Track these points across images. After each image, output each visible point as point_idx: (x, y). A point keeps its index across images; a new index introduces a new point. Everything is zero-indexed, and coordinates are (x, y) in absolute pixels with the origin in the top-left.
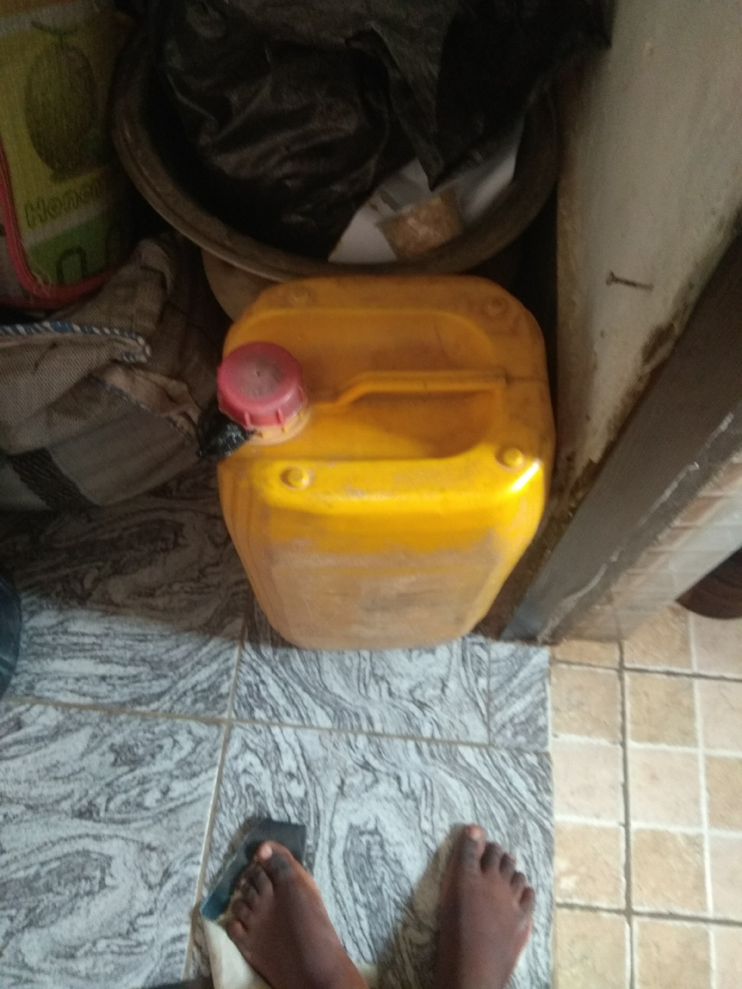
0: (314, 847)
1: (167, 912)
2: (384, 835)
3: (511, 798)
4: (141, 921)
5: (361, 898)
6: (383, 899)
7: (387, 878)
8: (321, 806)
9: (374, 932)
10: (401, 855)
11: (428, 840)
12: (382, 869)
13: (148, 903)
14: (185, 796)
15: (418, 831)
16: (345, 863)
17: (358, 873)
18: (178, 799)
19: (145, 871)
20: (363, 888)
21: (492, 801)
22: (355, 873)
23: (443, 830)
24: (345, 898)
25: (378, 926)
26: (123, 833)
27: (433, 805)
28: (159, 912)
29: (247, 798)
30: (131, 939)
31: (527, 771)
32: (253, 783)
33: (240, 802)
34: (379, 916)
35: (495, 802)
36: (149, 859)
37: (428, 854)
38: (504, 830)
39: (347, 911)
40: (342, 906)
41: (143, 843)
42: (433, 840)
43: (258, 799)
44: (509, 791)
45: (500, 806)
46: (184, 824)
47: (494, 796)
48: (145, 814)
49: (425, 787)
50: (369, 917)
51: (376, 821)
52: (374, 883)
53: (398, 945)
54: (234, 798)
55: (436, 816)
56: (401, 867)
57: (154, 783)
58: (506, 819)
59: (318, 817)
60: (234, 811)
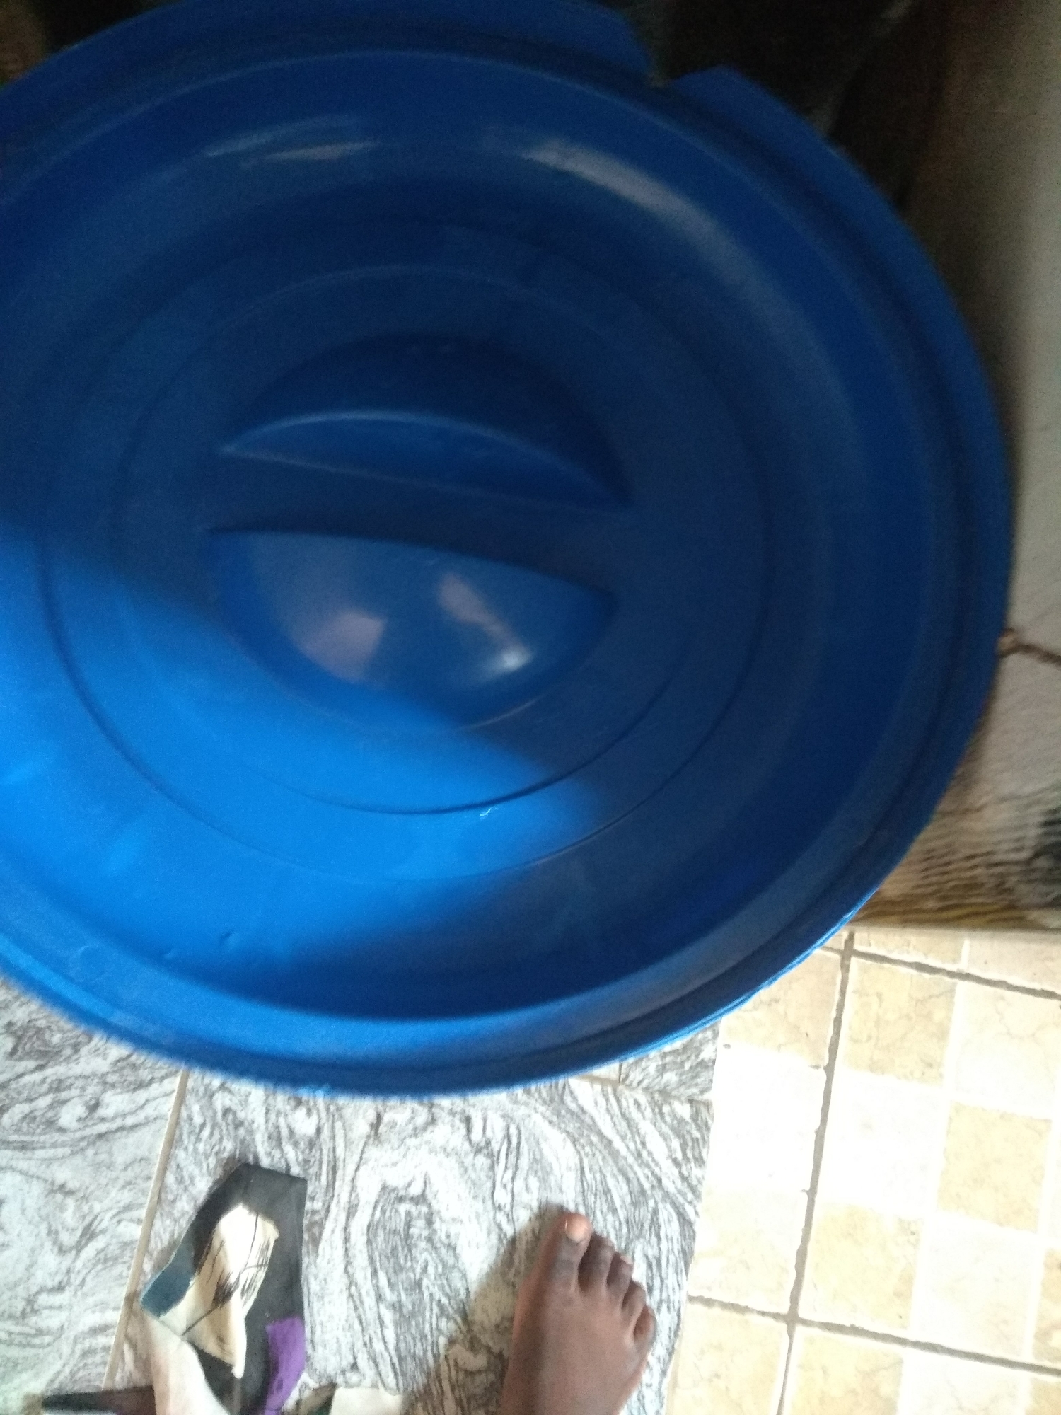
0: (323, 1213)
1: (85, 1289)
2: (435, 1206)
3: (640, 1165)
4: (44, 1299)
5: (389, 1296)
6: (422, 1300)
7: (431, 1270)
8: (340, 1151)
9: (402, 1345)
10: (457, 1235)
11: (501, 1217)
12: (425, 1255)
13: (56, 1273)
14: (124, 1116)
15: (489, 1203)
16: (369, 1242)
17: (387, 1257)
18: (114, 1118)
19: (56, 1225)
20: (393, 1280)
21: (609, 1169)
22: (383, 1257)
23: (528, 1207)
24: (363, 1292)
25: (409, 1338)
26: (23, 1165)
27: (517, 1167)
28: (73, 1288)
29: (224, 1128)
30: (27, 1325)
31: (672, 1128)
32: (234, 1107)
33: (212, 1134)
34: (413, 1323)
35: (615, 1171)
36: (62, 1208)
37: (500, 1240)
38: (622, 1214)
39: (364, 1311)
40: (358, 1303)
41: (53, 1183)
42: (511, 1221)
43: (242, 1132)
44: (639, 1155)
45: (620, 1178)
46: (120, 1159)
47: (616, 1162)
48: (57, 1137)
49: (508, 1137)
50: (397, 1324)
51: (425, 1183)
52: (412, 1275)
53: (438, 1368)
54: (203, 1125)
55: (519, 1183)
56: (456, 1257)
57: (74, 1092)
58: (628, 1199)
59: (334, 1170)
60: (201, 1147)
